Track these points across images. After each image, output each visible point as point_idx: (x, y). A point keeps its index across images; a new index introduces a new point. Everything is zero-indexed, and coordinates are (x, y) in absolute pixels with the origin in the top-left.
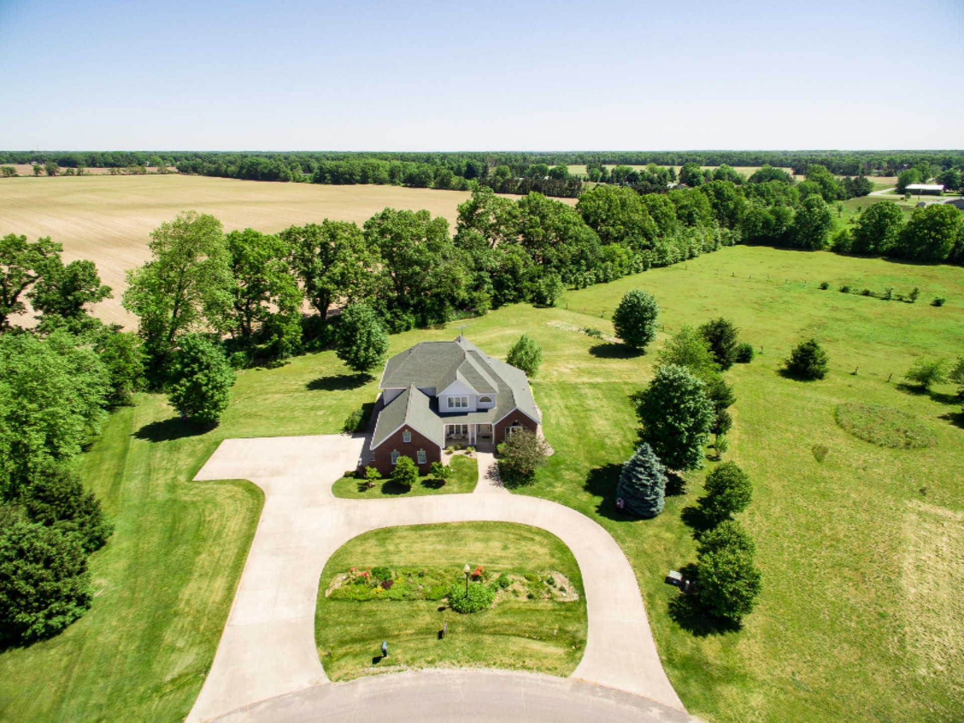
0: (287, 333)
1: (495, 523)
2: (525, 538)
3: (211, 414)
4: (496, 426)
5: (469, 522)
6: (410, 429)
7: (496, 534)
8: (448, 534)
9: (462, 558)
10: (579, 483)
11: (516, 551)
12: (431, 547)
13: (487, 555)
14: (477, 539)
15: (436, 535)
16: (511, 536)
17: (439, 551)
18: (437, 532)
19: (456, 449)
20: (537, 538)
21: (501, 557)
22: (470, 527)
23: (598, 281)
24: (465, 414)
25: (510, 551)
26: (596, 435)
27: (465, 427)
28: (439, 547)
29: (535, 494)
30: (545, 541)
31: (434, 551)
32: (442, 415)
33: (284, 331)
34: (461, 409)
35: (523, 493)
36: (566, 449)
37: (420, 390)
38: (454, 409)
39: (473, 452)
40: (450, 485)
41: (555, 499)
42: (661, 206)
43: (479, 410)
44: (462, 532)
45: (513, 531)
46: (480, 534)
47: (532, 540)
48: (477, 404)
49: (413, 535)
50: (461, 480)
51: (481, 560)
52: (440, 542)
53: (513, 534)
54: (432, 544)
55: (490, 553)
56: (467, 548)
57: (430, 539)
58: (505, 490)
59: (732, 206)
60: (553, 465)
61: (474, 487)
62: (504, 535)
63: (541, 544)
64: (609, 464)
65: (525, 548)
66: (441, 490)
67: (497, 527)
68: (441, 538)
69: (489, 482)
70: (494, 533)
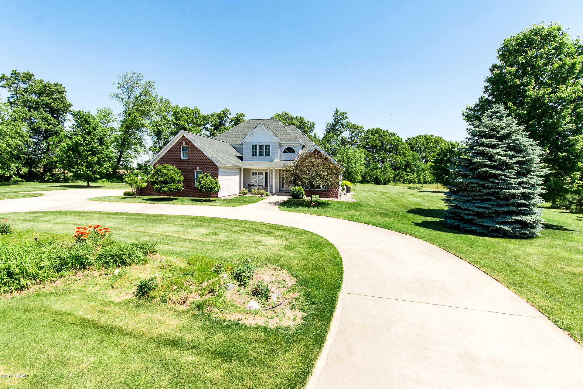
6: (188, 142)
13: (168, 236)
34: (264, 158)
35: (298, 211)
37: (232, 146)
38: (257, 158)
39: (266, 196)
48: (281, 155)
58: (276, 209)
61: (241, 205)
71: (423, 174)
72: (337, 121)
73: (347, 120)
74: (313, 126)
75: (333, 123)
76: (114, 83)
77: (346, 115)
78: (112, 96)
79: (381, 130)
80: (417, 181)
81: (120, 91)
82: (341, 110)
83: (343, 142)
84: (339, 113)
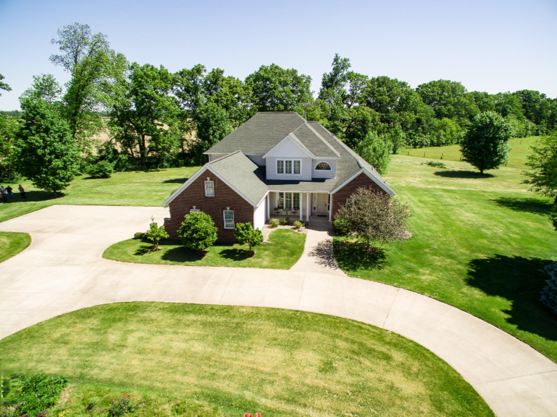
0: (164, 142)
1: (315, 315)
2: (370, 351)
3: (48, 179)
4: (334, 195)
5: (268, 309)
6: (213, 178)
7: (313, 335)
8: (226, 324)
9: (231, 377)
10: (460, 273)
11: (349, 380)
12: (183, 346)
13: (287, 379)
14: (274, 342)
15: (204, 324)
16: (341, 344)
17: (193, 355)
18: (210, 319)
19: (282, 224)
20: (398, 356)
21: (315, 390)
22: (269, 318)
23: (433, 144)
24: (296, 182)
25: (337, 377)
26: (466, 224)
27: (297, 196)
28: (198, 347)
29: (388, 280)
30: (416, 366)
31: (184, 354)
32: (269, 182)
33: (161, 140)
34: (292, 176)
35: (368, 277)
36: (428, 233)
37: (246, 156)
38: (284, 176)
39: (303, 229)
40: (259, 257)
41: (422, 290)
42: (482, 98)
43: (314, 180)
44: (251, 325)
45: (346, 334)
46: (283, 333)
47: (388, 358)
48: (313, 172)
49: (167, 319)
50: (276, 254)
51: (269, 389)
52: (203, 338)
53: (346, 340)
54: (186, 341)
55: (294, 377)
56: (250, 358)
57: (191, 330)
58: (339, 270)
59: (538, 107)
60: (412, 248)
61: (294, 262)
62: (328, 340)
63: (407, 372)
64: (498, 256)
65: (371, 375)
66: (243, 262)
67: (317, 323)
68: (209, 331)
69: (316, 259)
70: (309, 334)
71: (437, 134)
72: (337, 70)
73: (350, 70)
74: (309, 82)
75: (331, 73)
76: (53, 41)
77: (348, 62)
78: (55, 59)
79: (388, 79)
80: (429, 143)
81: (63, 53)
82: (342, 57)
83: (344, 98)
84: (339, 61)
